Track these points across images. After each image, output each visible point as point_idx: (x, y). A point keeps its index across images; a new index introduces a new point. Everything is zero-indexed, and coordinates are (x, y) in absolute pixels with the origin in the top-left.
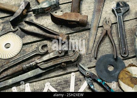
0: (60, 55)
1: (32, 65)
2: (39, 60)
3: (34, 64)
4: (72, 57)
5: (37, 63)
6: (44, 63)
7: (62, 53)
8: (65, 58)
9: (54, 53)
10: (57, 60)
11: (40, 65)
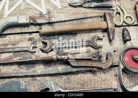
0: (93, 59)
1: (64, 59)
2: (72, 57)
3: (65, 58)
4: (103, 64)
5: (69, 59)
6: (75, 61)
7: (96, 57)
8: (97, 63)
9: (88, 54)
10: (88, 62)
11: (71, 61)
